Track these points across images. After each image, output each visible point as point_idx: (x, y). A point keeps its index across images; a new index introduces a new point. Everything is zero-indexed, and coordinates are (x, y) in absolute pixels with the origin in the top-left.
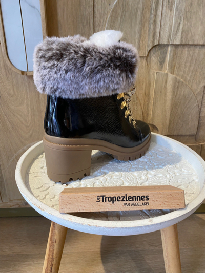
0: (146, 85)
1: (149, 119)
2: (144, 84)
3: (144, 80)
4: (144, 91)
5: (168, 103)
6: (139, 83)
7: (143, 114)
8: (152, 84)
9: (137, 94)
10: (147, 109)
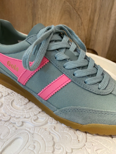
0: (92, 10)
1: (91, 44)
2: (90, 10)
3: (90, 5)
4: (89, 17)
5: (110, 32)
6: (85, 8)
7: (86, 39)
8: (98, 10)
9: (82, 19)
10: (91, 35)
